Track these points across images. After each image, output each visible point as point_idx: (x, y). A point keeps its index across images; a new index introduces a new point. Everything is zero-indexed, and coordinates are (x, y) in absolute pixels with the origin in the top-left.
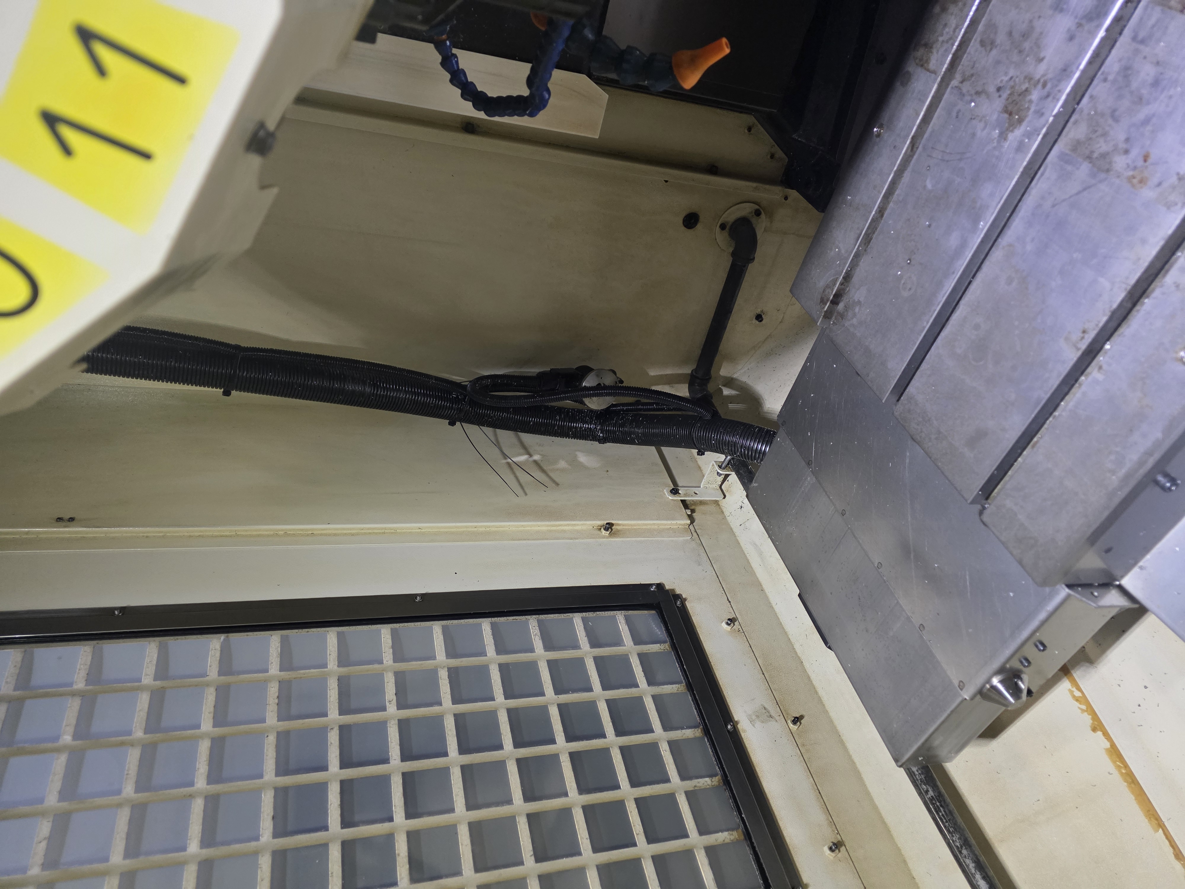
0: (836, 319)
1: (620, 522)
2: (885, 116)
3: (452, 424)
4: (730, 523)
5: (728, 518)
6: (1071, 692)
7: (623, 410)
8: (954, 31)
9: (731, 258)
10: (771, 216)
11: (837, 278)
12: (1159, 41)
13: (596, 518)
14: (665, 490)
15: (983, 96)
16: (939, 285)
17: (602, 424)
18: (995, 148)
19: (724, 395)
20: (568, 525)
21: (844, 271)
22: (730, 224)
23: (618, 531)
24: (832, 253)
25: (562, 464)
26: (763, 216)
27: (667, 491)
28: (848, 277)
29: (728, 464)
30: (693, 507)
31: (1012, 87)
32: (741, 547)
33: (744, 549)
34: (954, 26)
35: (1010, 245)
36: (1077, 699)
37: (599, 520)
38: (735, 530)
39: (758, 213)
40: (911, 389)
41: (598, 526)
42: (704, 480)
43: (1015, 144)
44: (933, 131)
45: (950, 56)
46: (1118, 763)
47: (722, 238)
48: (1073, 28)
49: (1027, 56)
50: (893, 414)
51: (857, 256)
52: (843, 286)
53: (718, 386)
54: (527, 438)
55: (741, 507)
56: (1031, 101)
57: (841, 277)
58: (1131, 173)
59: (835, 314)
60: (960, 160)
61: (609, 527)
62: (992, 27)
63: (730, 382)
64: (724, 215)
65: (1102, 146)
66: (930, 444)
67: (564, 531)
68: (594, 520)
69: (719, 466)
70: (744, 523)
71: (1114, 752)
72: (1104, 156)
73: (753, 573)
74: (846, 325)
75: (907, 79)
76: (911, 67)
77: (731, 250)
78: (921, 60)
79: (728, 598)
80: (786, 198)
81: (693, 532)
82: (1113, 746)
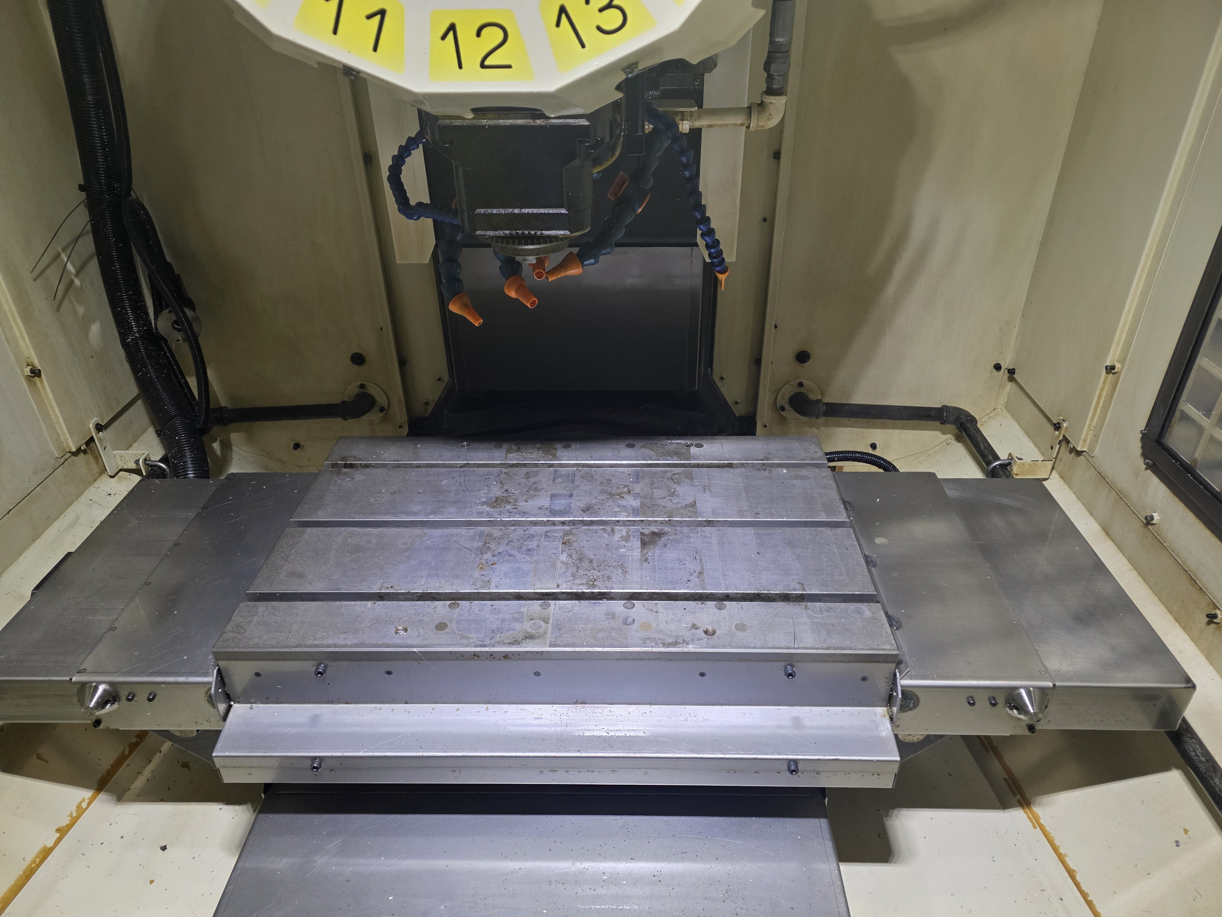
0: (335, 471)
1: (46, 383)
2: (475, 445)
3: (81, 188)
4: (87, 491)
5: (92, 487)
6: (83, 800)
7: (165, 353)
8: (529, 458)
9: (339, 402)
10: (384, 420)
11: (364, 460)
12: (548, 541)
13: (40, 358)
14: (96, 418)
15: (501, 486)
16: (386, 513)
17: (142, 337)
18: (476, 503)
19: (212, 444)
20: (20, 332)
21: (370, 462)
22: (367, 391)
23: (35, 384)
24: (378, 451)
25: (81, 310)
26: (381, 415)
27: (96, 420)
28: (367, 466)
29: (151, 466)
30: (88, 451)
31: (509, 496)
32: (67, 508)
33: (68, 510)
34: (532, 457)
35: (425, 534)
36: (79, 807)
37: (39, 362)
38: (82, 497)
39: (382, 410)
40: (309, 530)
41: (32, 363)
42: (122, 451)
43: (481, 510)
44: (474, 471)
45: (517, 462)
46: (38, 859)
47: (353, 389)
48: (545, 507)
49: (526, 495)
50: (285, 528)
51: (384, 466)
52: (359, 466)
53: (219, 437)
54: (94, 267)
55: (110, 495)
56: (505, 507)
57: (365, 462)
58: (484, 563)
59: (338, 469)
60: (464, 491)
61: (36, 373)
62: (536, 474)
63: (226, 446)
64: (371, 384)
65: (493, 546)
66: (276, 556)
67: (11, 329)
68: (37, 356)
69: (146, 458)
70: (95, 502)
71: (46, 853)
72: (489, 548)
73: (47, 526)
74: (334, 478)
75: (499, 447)
76: (505, 446)
77: (347, 399)
78: (510, 449)
79: (11, 510)
80: (400, 427)
81: (65, 457)
82: (52, 849)
